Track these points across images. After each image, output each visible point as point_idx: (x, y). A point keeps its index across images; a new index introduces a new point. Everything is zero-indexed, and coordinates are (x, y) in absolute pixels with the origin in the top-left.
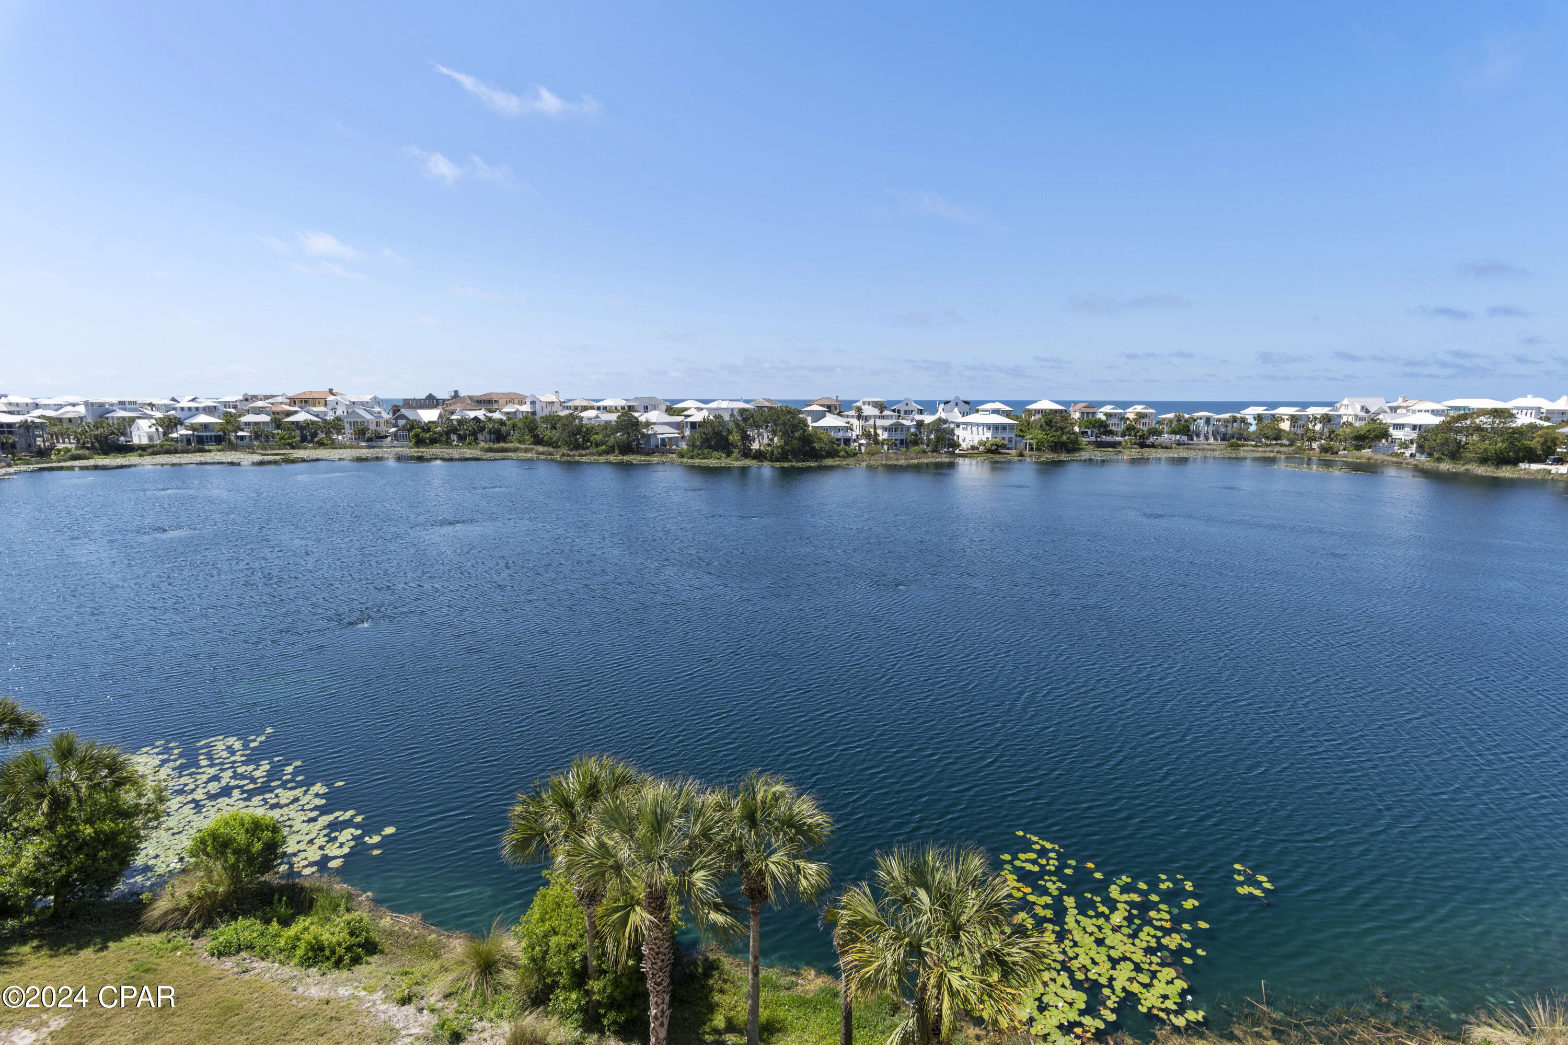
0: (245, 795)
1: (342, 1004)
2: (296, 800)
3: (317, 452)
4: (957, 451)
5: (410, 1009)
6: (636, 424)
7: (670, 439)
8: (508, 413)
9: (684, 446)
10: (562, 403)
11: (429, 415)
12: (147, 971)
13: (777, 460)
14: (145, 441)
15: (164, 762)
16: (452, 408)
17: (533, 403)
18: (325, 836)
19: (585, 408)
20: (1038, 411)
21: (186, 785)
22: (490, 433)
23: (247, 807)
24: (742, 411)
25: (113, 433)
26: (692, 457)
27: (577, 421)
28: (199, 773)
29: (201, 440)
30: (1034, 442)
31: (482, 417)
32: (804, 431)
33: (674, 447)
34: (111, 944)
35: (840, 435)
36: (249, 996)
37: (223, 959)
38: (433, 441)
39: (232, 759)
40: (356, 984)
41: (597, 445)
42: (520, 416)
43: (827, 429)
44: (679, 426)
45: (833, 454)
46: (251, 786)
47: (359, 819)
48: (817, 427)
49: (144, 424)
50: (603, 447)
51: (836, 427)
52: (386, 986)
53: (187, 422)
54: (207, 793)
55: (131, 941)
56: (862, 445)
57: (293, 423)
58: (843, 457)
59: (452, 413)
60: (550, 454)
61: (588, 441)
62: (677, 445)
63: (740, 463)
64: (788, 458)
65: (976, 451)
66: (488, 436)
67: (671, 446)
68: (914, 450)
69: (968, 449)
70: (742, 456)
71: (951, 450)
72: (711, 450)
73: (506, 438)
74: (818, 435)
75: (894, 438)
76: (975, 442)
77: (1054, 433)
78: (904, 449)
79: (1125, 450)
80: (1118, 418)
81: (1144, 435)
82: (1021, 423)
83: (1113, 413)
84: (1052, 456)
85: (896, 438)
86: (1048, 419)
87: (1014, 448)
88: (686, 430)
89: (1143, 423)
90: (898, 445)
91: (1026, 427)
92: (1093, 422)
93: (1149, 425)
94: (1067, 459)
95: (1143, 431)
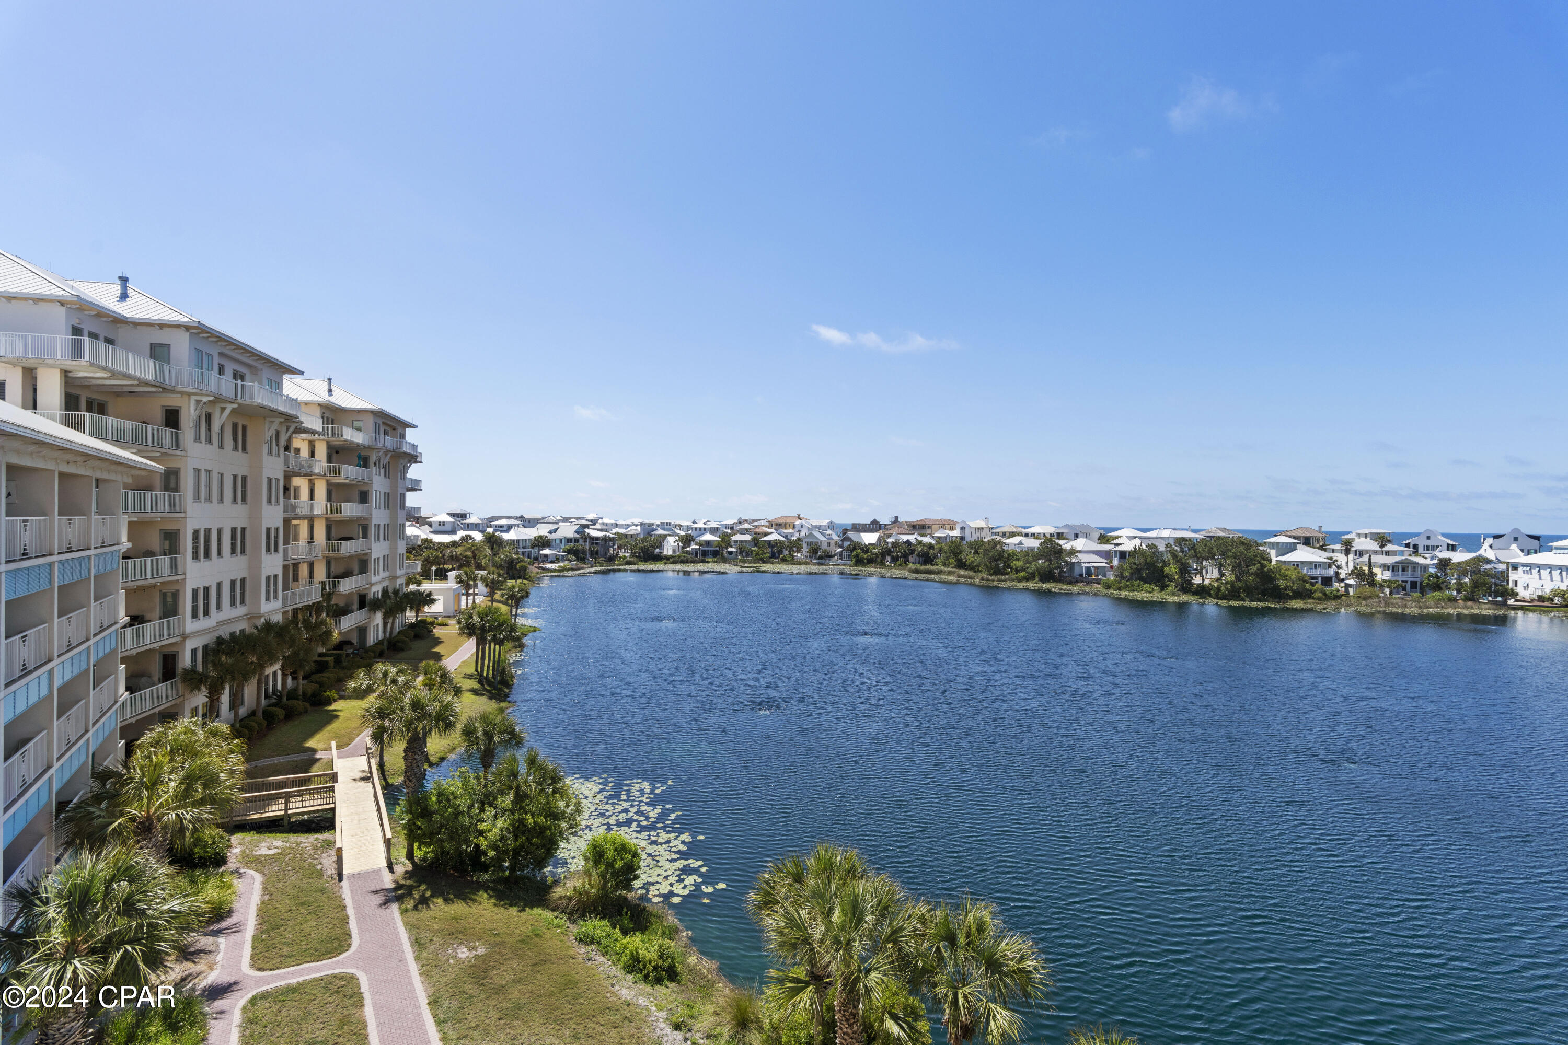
0: (639, 829)
1: (637, 1010)
2: (669, 842)
3: (780, 566)
4: (1512, 602)
5: (679, 1035)
6: (1059, 551)
7: (1096, 568)
8: (939, 538)
9: (1111, 576)
10: (990, 529)
11: (869, 538)
12: (537, 935)
13: (1224, 598)
14: (670, 553)
15: (602, 790)
16: (890, 532)
17: (963, 529)
18: (677, 876)
19: (1013, 535)
21: (607, 811)
22: (919, 555)
23: (637, 838)
24: (1180, 541)
25: (652, 546)
26: (1119, 589)
27: (998, 547)
28: (618, 804)
29: (704, 553)
31: (914, 541)
32: (1263, 566)
33: (1100, 577)
34: (527, 909)
35: (1318, 572)
36: (583, 978)
37: (581, 945)
38: (870, 561)
39: (641, 799)
40: (652, 999)
41: (1017, 571)
42: (948, 541)
43: (1297, 565)
44: (1107, 555)
45: (1303, 594)
46: (645, 823)
47: (703, 870)
48: (1284, 562)
49: (671, 540)
50: (1023, 574)
51: (1311, 563)
52: (671, 1009)
53: (697, 539)
54: (617, 821)
55: (538, 911)
56: (1350, 586)
57: (766, 542)
58: (1319, 599)
59: (890, 536)
60: (971, 578)
61: (1009, 567)
62: (1104, 575)
63: (1176, 598)
64: (1239, 596)
65: (1546, 604)
66: (917, 558)
67: (1097, 576)
68: (1434, 596)
69: (1533, 600)
70: (1179, 590)
71: (1500, 599)
72: (1141, 582)
73: (932, 561)
74: (1283, 571)
75: (1400, 579)
76: (1546, 590)
78: (1418, 594)
85: (1405, 580)
88: (1115, 559)
90: (1408, 589)
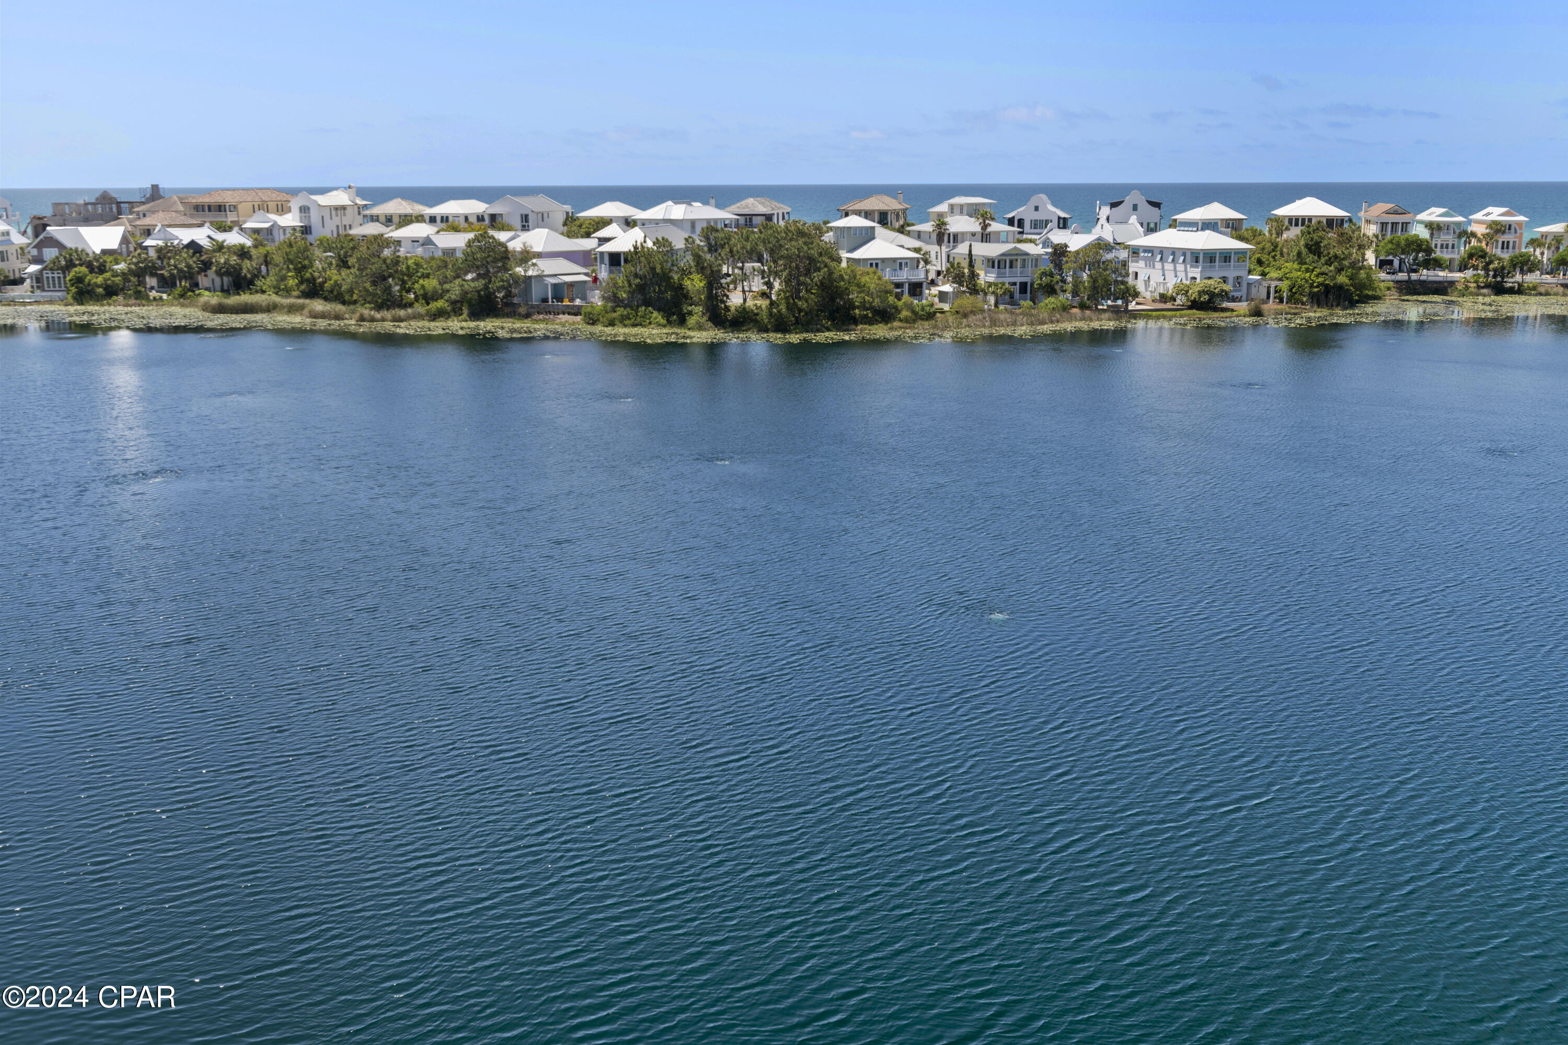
4: (1132, 306)
6: (503, 256)
7: (571, 285)
8: (256, 231)
9: (597, 299)
10: (360, 208)
11: (102, 238)
13: (778, 328)
16: (147, 221)
17: (304, 210)
19: (406, 220)
20: (1295, 221)
22: (219, 273)
24: (710, 227)
26: (612, 324)
27: (388, 251)
30: (1284, 285)
31: (204, 242)
32: (831, 271)
33: (578, 302)
35: (904, 276)
38: (111, 292)
41: (428, 299)
42: (280, 237)
43: (875, 264)
44: (586, 259)
45: (884, 315)
48: (857, 261)
50: (439, 303)
51: (895, 259)
56: (945, 294)
58: (906, 320)
59: (148, 233)
60: (338, 317)
61: (410, 290)
62: (584, 298)
63: (704, 333)
65: (1168, 305)
66: (218, 280)
67: (572, 300)
68: (1047, 304)
69: (1155, 301)
70: (708, 320)
71: (1119, 302)
72: (649, 309)
73: (251, 282)
74: (857, 277)
75: (1007, 280)
76: (1168, 285)
77: (1325, 269)
78: (1027, 303)
79: (1465, 299)
80: (1454, 232)
81: (1503, 268)
82: (1260, 246)
83: (1442, 222)
84: (1318, 315)
85: (1013, 280)
86: (1312, 239)
87: (1244, 298)
88: (601, 268)
89: (1503, 242)
90: (1017, 295)
91: (1269, 254)
92: (1403, 242)
93: (1514, 248)
94: (1348, 321)
95: (1500, 259)
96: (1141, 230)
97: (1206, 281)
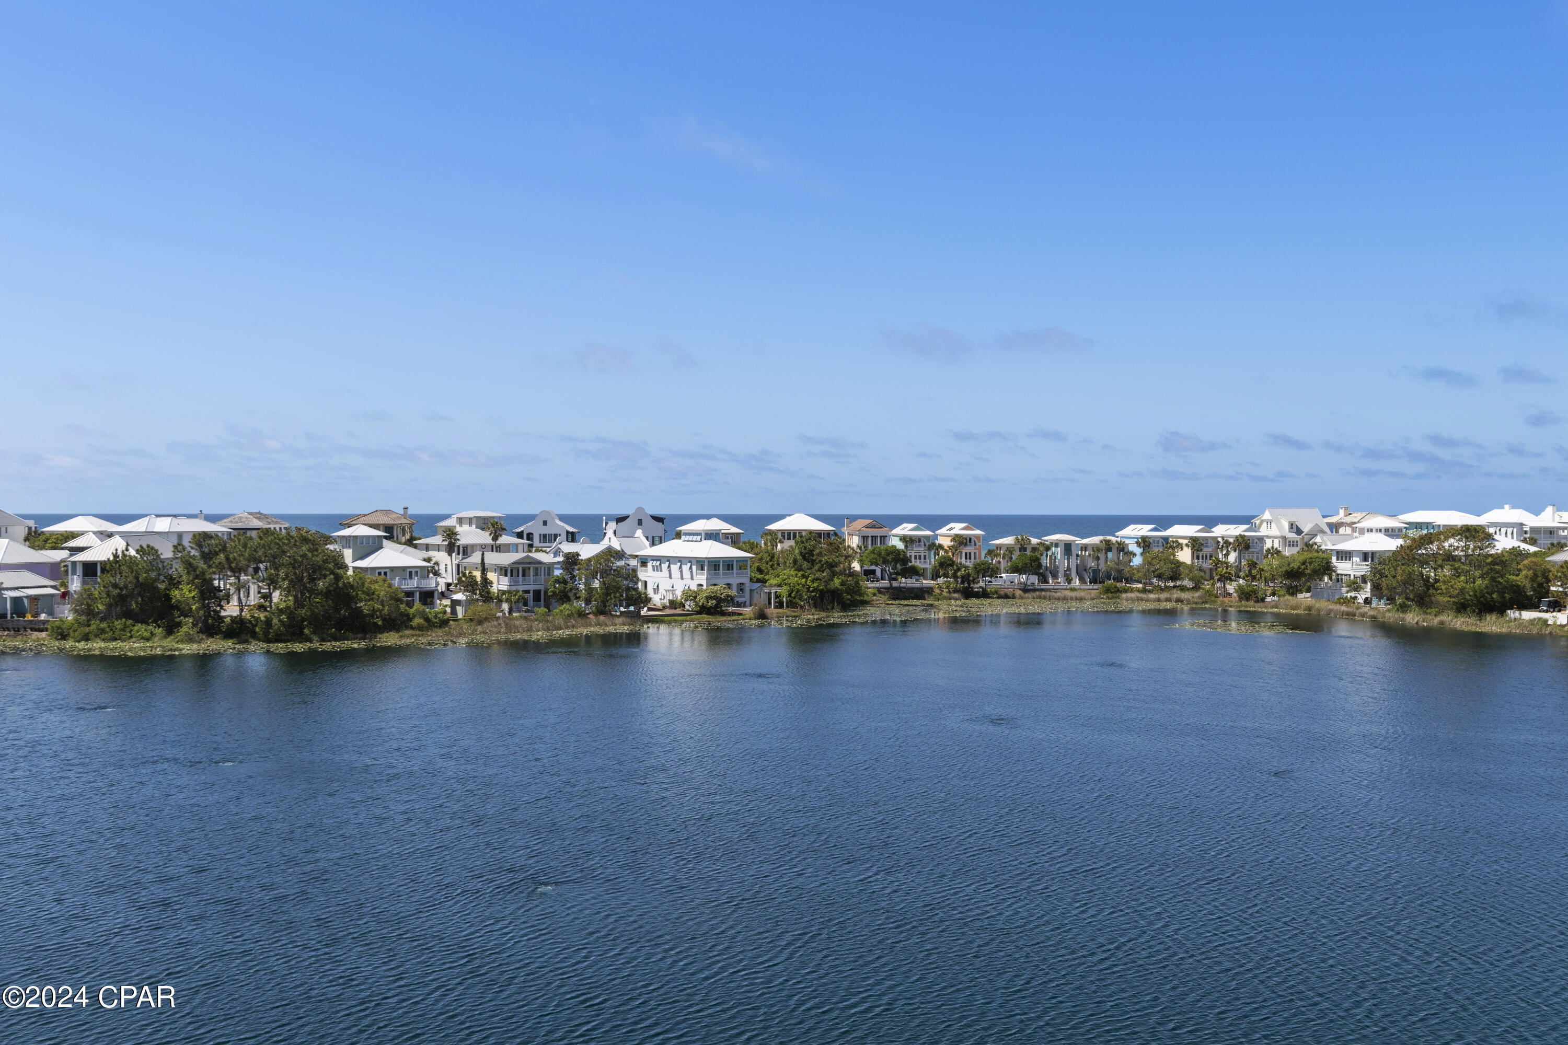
4: (644, 612)
7: (35, 599)
9: (67, 614)
13: (278, 639)
20: (788, 534)
24: (201, 538)
26: (86, 638)
30: (784, 591)
32: (338, 578)
33: (43, 617)
35: (414, 584)
43: (385, 573)
44: (55, 571)
45: (396, 623)
48: (365, 570)
51: (404, 569)
56: (458, 602)
58: (420, 628)
62: (51, 613)
63: (195, 646)
64: (302, 633)
65: (679, 611)
67: (36, 615)
68: (561, 611)
69: (664, 607)
70: (201, 631)
71: (632, 608)
72: (130, 622)
74: (367, 585)
75: (521, 588)
76: (677, 592)
77: (818, 575)
78: (543, 610)
79: (940, 602)
80: (925, 545)
81: (969, 575)
82: (759, 556)
83: (915, 536)
84: (816, 617)
85: (526, 588)
86: (805, 548)
87: (748, 603)
88: (73, 579)
89: (966, 553)
90: (531, 602)
91: (767, 564)
92: (883, 553)
93: (975, 558)
94: (844, 621)
95: (966, 567)
96: (647, 543)
97: (713, 587)
